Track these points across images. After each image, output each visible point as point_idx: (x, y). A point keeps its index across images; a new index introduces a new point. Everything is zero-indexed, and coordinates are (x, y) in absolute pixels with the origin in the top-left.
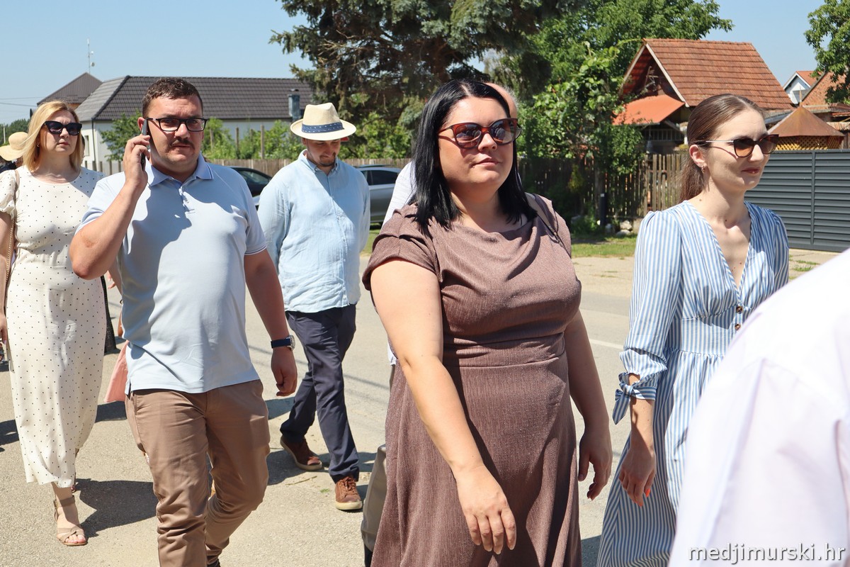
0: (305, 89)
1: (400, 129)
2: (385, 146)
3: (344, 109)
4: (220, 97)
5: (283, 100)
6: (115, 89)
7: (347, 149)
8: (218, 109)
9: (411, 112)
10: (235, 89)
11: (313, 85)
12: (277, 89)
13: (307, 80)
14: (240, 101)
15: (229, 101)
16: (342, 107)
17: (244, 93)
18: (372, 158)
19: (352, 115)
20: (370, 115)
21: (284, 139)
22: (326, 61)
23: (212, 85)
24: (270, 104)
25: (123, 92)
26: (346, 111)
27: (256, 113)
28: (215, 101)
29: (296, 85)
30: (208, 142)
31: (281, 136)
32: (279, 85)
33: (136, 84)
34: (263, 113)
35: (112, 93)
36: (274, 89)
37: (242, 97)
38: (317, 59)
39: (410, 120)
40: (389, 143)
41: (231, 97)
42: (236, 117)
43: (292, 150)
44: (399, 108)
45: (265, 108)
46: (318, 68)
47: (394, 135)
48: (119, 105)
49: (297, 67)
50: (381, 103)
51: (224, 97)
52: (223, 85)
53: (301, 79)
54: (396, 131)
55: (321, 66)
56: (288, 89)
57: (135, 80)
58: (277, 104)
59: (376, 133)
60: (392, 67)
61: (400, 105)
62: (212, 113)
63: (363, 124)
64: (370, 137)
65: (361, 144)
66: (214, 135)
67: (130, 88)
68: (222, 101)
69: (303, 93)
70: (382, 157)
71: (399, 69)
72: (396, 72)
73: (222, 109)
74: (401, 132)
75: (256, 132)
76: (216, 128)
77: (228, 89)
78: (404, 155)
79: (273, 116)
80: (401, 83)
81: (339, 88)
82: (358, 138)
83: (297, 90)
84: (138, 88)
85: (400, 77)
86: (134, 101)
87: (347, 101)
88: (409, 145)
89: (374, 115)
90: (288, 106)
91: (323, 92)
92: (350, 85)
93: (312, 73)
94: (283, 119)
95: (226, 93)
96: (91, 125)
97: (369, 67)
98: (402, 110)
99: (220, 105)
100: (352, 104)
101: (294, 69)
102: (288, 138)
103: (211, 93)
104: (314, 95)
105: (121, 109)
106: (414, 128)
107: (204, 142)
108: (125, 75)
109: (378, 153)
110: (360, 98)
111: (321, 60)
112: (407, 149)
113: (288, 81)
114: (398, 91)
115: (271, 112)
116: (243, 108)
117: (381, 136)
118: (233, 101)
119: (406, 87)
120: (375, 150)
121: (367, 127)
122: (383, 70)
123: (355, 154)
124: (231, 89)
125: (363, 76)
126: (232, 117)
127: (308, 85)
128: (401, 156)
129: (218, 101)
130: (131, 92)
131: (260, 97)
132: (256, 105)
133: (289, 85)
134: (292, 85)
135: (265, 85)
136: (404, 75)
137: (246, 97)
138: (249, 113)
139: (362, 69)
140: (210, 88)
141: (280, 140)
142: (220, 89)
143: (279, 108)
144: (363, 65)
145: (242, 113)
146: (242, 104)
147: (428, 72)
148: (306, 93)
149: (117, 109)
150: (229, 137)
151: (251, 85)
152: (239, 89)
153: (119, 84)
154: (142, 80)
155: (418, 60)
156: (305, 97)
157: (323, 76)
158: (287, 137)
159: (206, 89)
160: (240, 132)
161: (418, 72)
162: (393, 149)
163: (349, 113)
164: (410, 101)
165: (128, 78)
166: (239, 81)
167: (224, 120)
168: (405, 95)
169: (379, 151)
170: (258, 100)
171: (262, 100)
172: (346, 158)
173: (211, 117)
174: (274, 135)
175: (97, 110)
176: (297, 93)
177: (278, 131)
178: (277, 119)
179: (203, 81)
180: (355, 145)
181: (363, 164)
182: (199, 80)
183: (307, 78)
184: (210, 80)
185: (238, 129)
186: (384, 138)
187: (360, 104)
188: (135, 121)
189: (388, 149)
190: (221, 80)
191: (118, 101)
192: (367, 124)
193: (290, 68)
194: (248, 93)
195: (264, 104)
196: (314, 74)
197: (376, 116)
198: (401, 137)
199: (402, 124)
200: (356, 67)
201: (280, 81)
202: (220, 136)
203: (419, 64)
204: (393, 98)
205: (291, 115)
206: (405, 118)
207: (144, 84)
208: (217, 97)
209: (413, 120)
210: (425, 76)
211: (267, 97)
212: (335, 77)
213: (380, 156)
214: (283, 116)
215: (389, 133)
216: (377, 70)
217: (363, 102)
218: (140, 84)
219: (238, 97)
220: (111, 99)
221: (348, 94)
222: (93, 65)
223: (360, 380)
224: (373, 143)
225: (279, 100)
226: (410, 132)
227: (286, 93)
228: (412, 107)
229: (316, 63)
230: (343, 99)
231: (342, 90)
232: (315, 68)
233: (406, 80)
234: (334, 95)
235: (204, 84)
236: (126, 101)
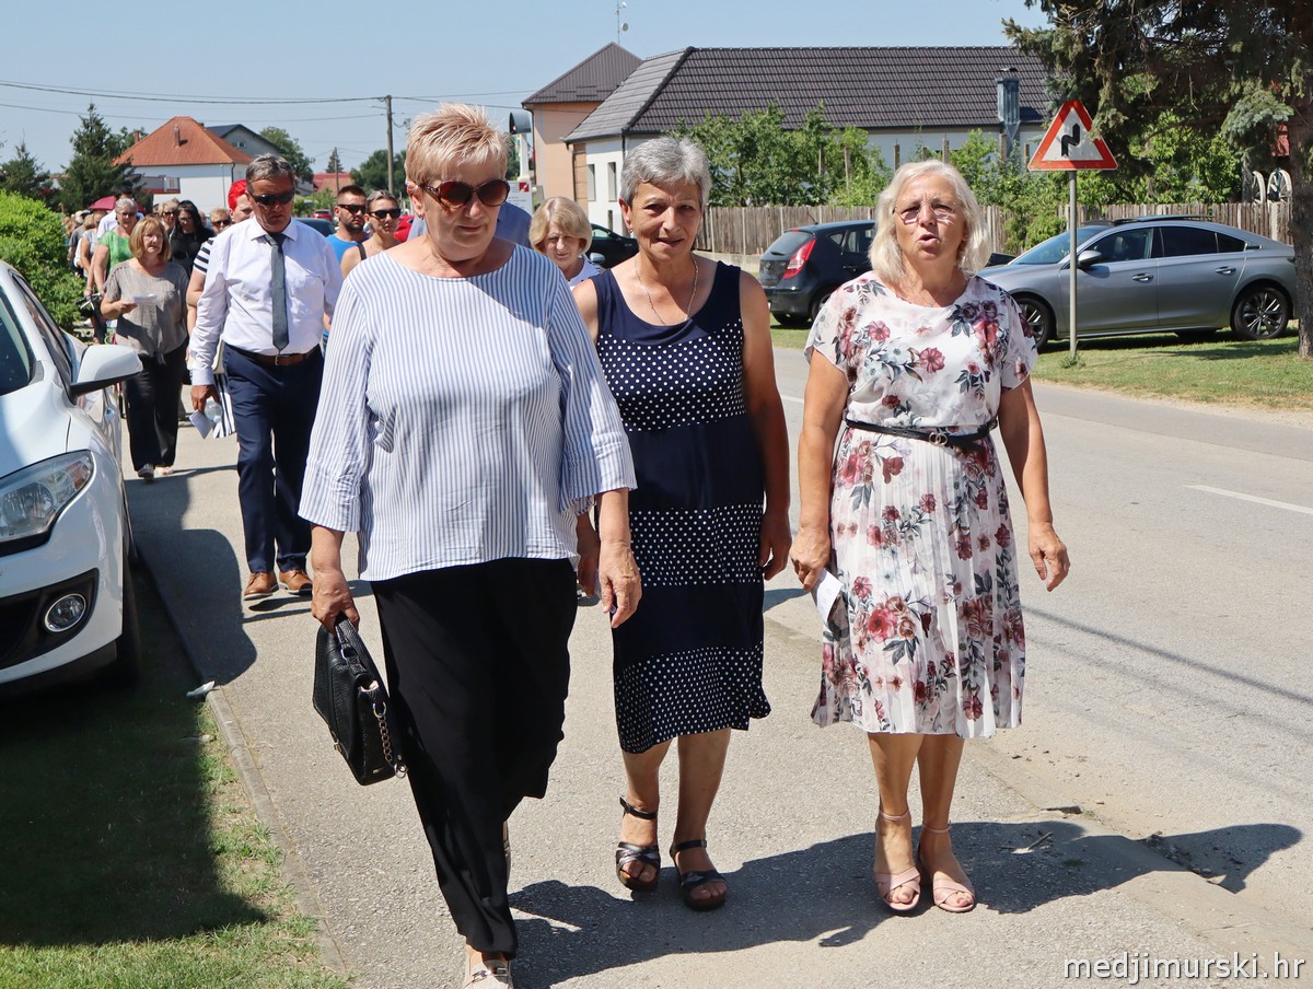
0: (1029, 68)
1: (1220, 143)
2: (1189, 179)
3: (1110, 107)
4: (865, 85)
5: (985, 90)
6: (665, 74)
7: (1113, 185)
8: (860, 108)
9: (1246, 111)
10: (893, 69)
11: (1049, 59)
12: (975, 68)
13: (1037, 48)
14: (903, 92)
15: (882, 92)
16: (1106, 101)
17: (910, 77)
18: (1162, 203)
19: (1126, 118)
20: (1161, 117)
21: (988, 167)
22: (1075, 12)
23: (848, 62)
24: (961, 99)
25: (681, 79)
26: (1114, 111)
27: (933, 115)
28: (854, 93)
29: (1012, 60)
30: (840, 174)
31: (982, 160)
32: (978, 61)
33: (706, 63)
34: (947, 115)
35: (660, 81)
36: (968, 68)
37: (906, 84)
38: (1058, 8)
39: (1245, 127)
40: (1197, 173)
41: (885, 85)
42: (895, 124)
43: (1003, 187)
44: (1221, 102)
45: (951, 107)
46: (1058, 25)
47: (1208, 156)
48: (674, 104)
49: (1016, 24)
50: (1182, 91)
51: (871, 85)
52: (870, 61)
53: (1025, 49)
54: (1213, 147)
55: (1063, 21)
56: (995, 68)
57: (703, 55)
58: (975, 99)
59: (1171, 153)
60: (1207, 21)
61: (1225, 98)
62: (848, 117)
63: (1146, 136)
64: (1159, 161)
65: (1143, 176)
66: (852, 159)
67: (693, 72)
68: (868, 93)
69: (1025, 75)
70: (1183, 200)
71: (1220, 25)
72: (1215, 31)
73: (867, 108)
74: (1222, 150)
75: (933, 152)
76: (857, 146)
77: (879, 69)
78: (1227, 195)
79: (965, 122)
80: (1226, 52)
81: (1100, 63)
82: (1137, 161)
83: (1013, 70)
84: (708, 71)
85: (1222, 40)
86: (701, 95)
87: (1115, 91)
88: (1237, 176)
89: (1167, 116)
90: (995, 102)
91: (1068, 74)
92: (1121, 58)
93: (1046, 37)
94: (985, 127)
95: (875, 77)
96: (621, 142)
97: (1160, 22)
98: (1226, 108)
99: (864, 100)
100: (1125, 95)
101: (1012, 29)
102: (996, 165)
103: (847, 77)
104: (1052, 79)
105: (676, 112)
106: (1254, 143)
107: (833, 173)
108: (684, 47)
109: (1175, 194)
110: (1143, 84)
111: (1064, 9)
112: (1234, 184)
113: (995, 53)
114: (1220, 68)
115: (961, 114)
116: (908, 107)
117: (1181, 158)
118: (888, 92)
119: (1237, 61)
120: (1170, 187)
121: (1154, 140)
122: (1188, 28)
123: (1126, 193)
124: (886, 69)
125: (1147, 39)
126: (888, 124)
127: (1039, 60)
128: (1221, 198)
129: (861, 93)
130: (696, 79)
131: (941, 83)
132: (934, 99)
133: (998, 60)
134: (1005, 60)
135: (952, 61)
136: (1232, 38)
137: (913, 84)
138: (919, 115)
139: (1146, 26)
140: (844, 69)
141: (981, 167)
142: (865, 69)
143: (978, 106)
144: (1148, 18)
145: (905, 116)
146: (905, 100)
147: (1280, 30)
148: (1032, 75)
149: (668, 113)
150: (880, 164)
151: (924, 61)
152: (900, 69)
153: (674, 64)
154: (717, 55)
155: (1260, 5)
156: (1029, 82)
157: (1069, 41)
158: (994, 162)
159: (837, 70)
160: (901, 153)
161: (1261, 29)
162: (1205, 183)
163: (1120, 114)
164: (1245, 89)
165: (691, 50)
166: (901, 53)
167: (871, 129)
168: (1233, 78)
169: (1177, 188)
170: (937, 91)
171: (944, 91)
172: (1110, 203)
173: (848, 124)
174: (967, 158)
175: (633, 113)
176: (1011, 75)
177: (976, 150)
178: (975, 126)
179: (832, 54)
180: (1129, 179)
181: (1145, 214)
182: (824, 54)
183: (1036, 46)
184: (845, 54)
185: (897, 148)
186: (1188, 164)
187: (1142, 94)
188: (703, 133)
189: (1195, 183)
190: (867, 53)
191: (671, 96)
192: (1154, 135)
193: (1003, 27)
194: (917, 76)
195: (947, 99)
196: (1052, 37)
197: (1173, 118)
198: (1222, 159)
199: (1228, 135)
200: (1134, 23)
201: (982, 53)
202: (865, 163)
203: (1262, 14)
204: (1210, 84)
205: (1002, 119)
206: (1235, 122)
207: (720, 63)
208: (857, 85)
209: (1252, 125)
210: (1276, 36)
211: (954, 83)
212: (1093, 42)
213: (1178, 199)
214: (986, 121)
215: (1197, 152)
216: (1176, 26)
217: (1148, 91)
218: (713, 63)
219: (899, 84)
220: (659, 92)
221: (1118, 77)
222: (625, 27)
223: (1140, 647)
224: (1165, 173)
225: (979, 91)
226: (1245, 153)
227: (992, 75)
228: (1249, 100)
229: (1055, 15)
230: (1107, 86)
231: (1105, 67)
232: (1053, 26)
233: (1236, 47)
234: (1090, 79)
235: (835, 62)
236: (686, 96)
